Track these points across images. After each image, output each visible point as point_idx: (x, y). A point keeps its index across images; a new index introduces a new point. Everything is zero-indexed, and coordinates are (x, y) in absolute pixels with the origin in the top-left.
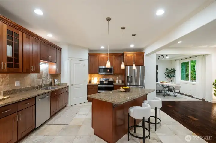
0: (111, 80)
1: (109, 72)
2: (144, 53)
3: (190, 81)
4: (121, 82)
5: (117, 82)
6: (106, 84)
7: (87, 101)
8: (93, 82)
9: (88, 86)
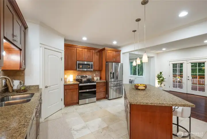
0: (89, 76)
1: (89, 68)
2: (121, 51)
3: (137, 76)
4: (99, 78)
5: (95, 79)
6: (85, 82)
7: (64, 106)
8: (68, 81)
9: (65, 85)
